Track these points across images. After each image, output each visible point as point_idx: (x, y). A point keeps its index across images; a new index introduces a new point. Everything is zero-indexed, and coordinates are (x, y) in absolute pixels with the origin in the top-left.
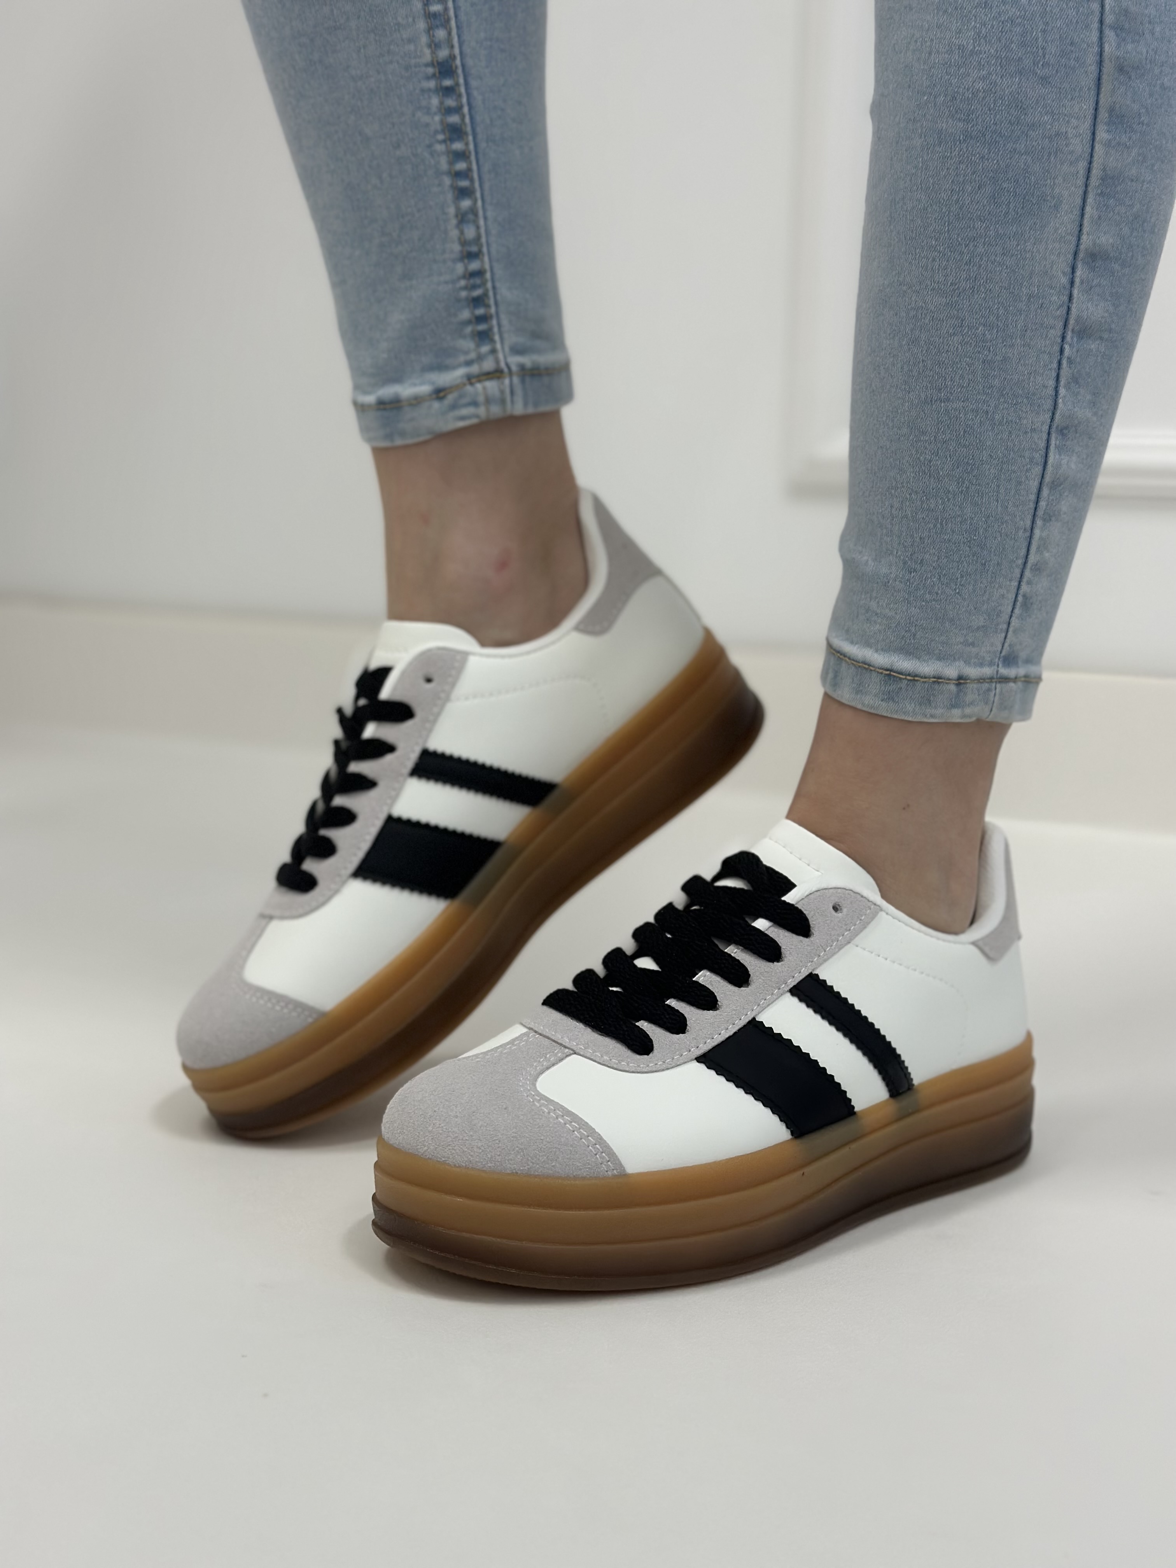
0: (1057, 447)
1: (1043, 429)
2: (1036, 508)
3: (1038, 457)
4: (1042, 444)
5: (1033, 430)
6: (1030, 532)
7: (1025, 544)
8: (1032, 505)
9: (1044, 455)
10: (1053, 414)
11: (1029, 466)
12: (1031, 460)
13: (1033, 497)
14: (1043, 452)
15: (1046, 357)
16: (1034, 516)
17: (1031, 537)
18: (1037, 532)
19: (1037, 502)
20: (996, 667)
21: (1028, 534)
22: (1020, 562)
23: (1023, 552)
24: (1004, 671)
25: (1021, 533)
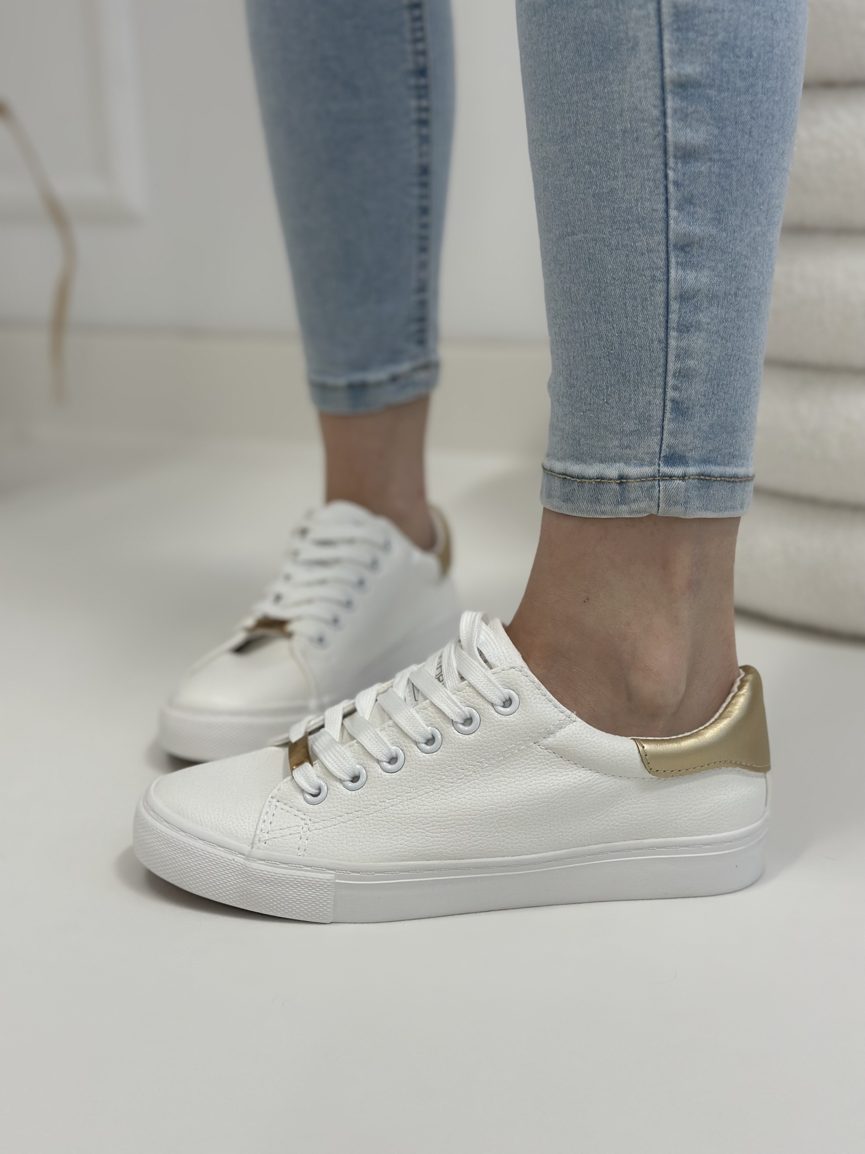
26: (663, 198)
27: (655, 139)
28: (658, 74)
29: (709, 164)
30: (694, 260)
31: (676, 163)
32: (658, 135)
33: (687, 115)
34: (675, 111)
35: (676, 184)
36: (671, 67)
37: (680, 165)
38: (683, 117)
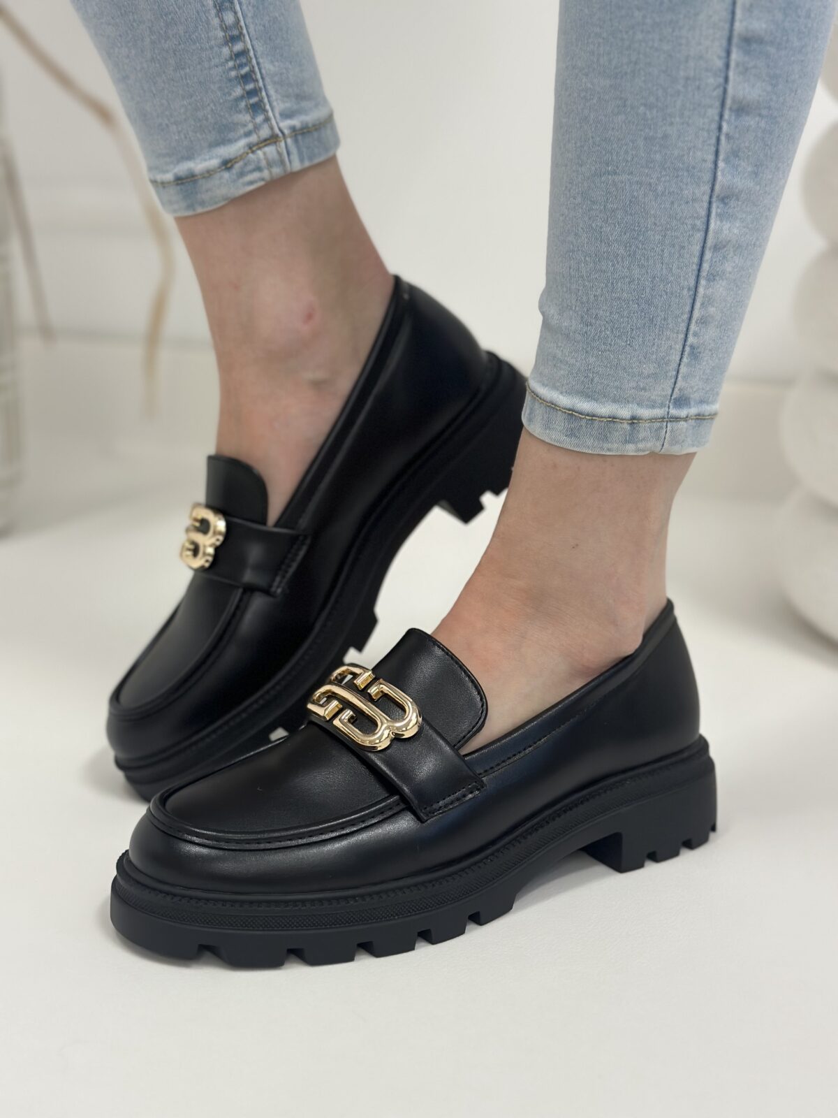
0: (718, 215)
1: (704, 199)
2: (699, 270)
3: (700, 223)
4: (703, 213)
5: (693, 200)
6: (694, 290)
7: (689, 301)
8: (695, 267)
9: (705, 222)
10: (713, 185)
11: (691, 233)
12: (694, 227)
13: (696, 260)
14: (704, 220)
15: (705, 134)
16: (698, 276)
17: (695, 295)
18: (701, 290)
19: (700, 265)
20: (667, 409)
21: (692, 293)
22: (686, 316)
23: (688, 308)
24: (674, 412)
25: (685, 292)
26: (713, 149)
27: (715, 89)
28: (727, 26)
29: (757, 119)
30: (730, 211)
31: (730, 116)
32: (718, 87)
33: (747, 69)
34: (737, 65)
35: (727, 135)
36: (741, 21)
37: (733, 117)
38: (745, 70)
